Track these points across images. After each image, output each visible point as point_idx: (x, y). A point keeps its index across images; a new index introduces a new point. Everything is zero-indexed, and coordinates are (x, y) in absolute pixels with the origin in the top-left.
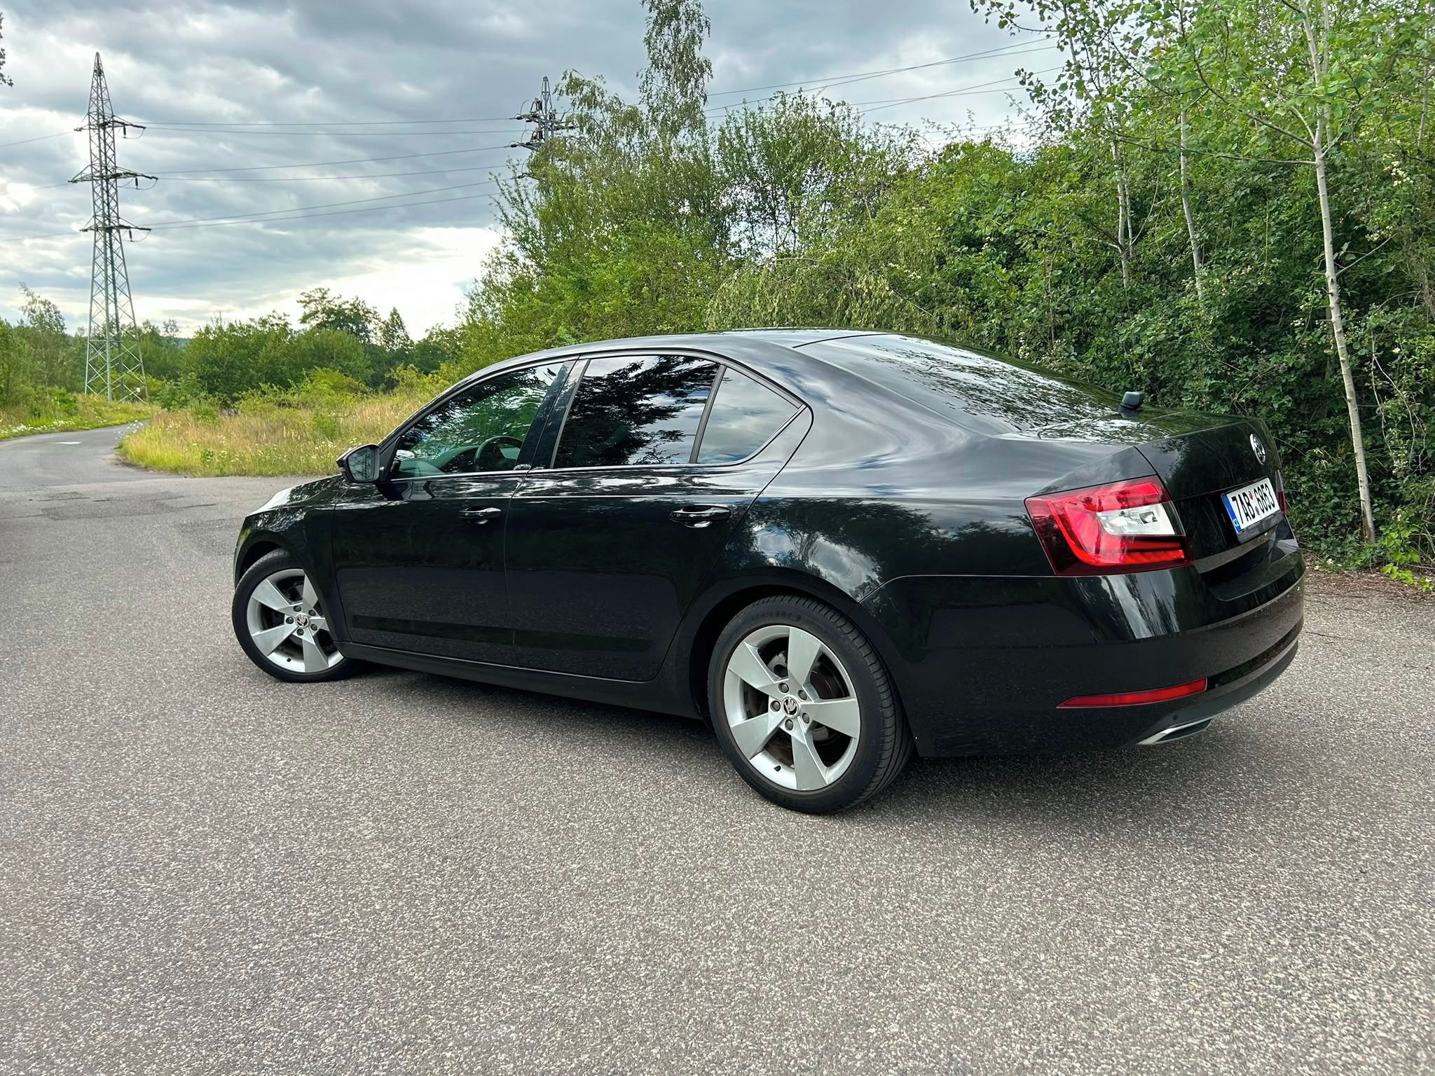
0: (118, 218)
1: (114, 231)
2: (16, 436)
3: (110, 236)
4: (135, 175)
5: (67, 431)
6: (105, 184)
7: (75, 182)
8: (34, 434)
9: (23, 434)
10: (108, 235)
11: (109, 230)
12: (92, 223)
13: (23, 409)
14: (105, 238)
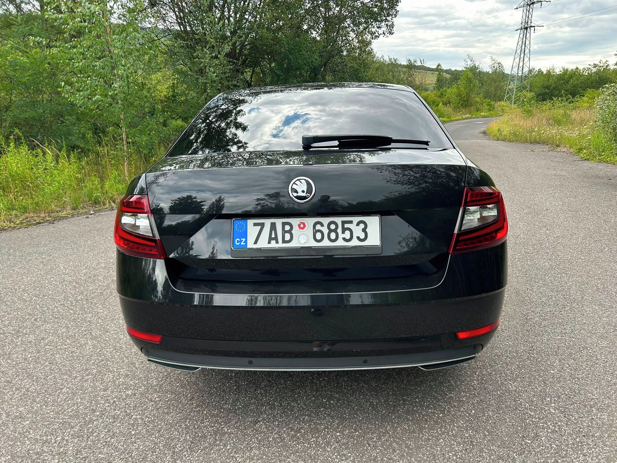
0: (531, 23)
1: (528, 29)
2: (464, 119)
3: (527, 31)
4: (541, 1)
5: (485, 117)
6: (528, 8)
7: (517, 8)
8: (471, 118)
9: (467, 118)
10: (525, 31)
11: (526, 28)
12: (520, 27)
13: (473, 108)
14: (524, 32)
